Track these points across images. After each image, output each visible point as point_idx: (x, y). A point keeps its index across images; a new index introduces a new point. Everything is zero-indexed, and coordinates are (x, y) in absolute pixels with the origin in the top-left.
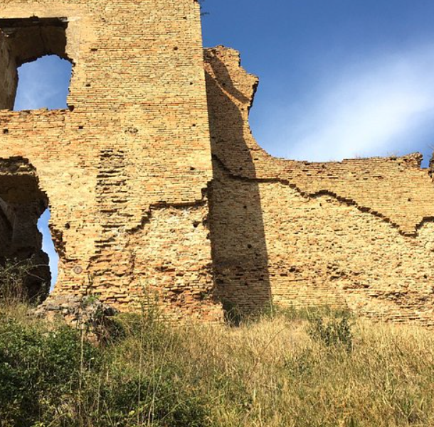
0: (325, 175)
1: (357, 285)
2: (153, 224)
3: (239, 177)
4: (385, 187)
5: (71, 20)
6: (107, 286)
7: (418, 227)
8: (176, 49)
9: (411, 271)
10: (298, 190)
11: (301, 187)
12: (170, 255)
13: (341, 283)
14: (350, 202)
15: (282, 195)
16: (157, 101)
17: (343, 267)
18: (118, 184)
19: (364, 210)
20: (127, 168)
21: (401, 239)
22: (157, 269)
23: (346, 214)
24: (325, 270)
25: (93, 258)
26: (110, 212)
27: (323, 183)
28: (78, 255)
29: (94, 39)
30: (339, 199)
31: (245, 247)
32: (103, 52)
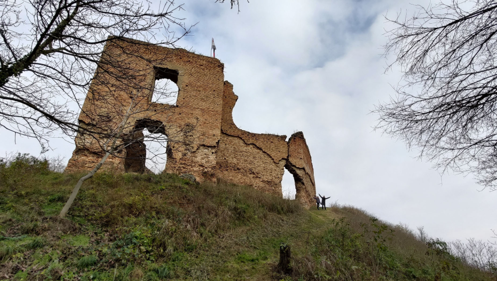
0: (254, 138)
1: (257, 177)
2: (200, 151)
3: (225, 134)
4: (273, 146)
5: (180, 72)
6: (184, 168)
7: (280, 161)
8: (214, 91)
9: (274, 175)
10: (244, 142)
11: (246, 141)
12: (204, 161)
13: (252, 175)
14: (261, 149)
15: (239, 143)
16: (206, 109)
17: (254, 170)
18: (190, 136)
19: (264, 152)
20: (194, 131)
21: (274, 164)
22: (199, 165)
23: (259, 153)
24: (248, 170)
25: (181, 159)
26: (187, 145)
27: (253, 141)
28: (176, 157)
29: (187, 81)
30: (257, 147)
31: (224, 158)
32: (190, 87)
